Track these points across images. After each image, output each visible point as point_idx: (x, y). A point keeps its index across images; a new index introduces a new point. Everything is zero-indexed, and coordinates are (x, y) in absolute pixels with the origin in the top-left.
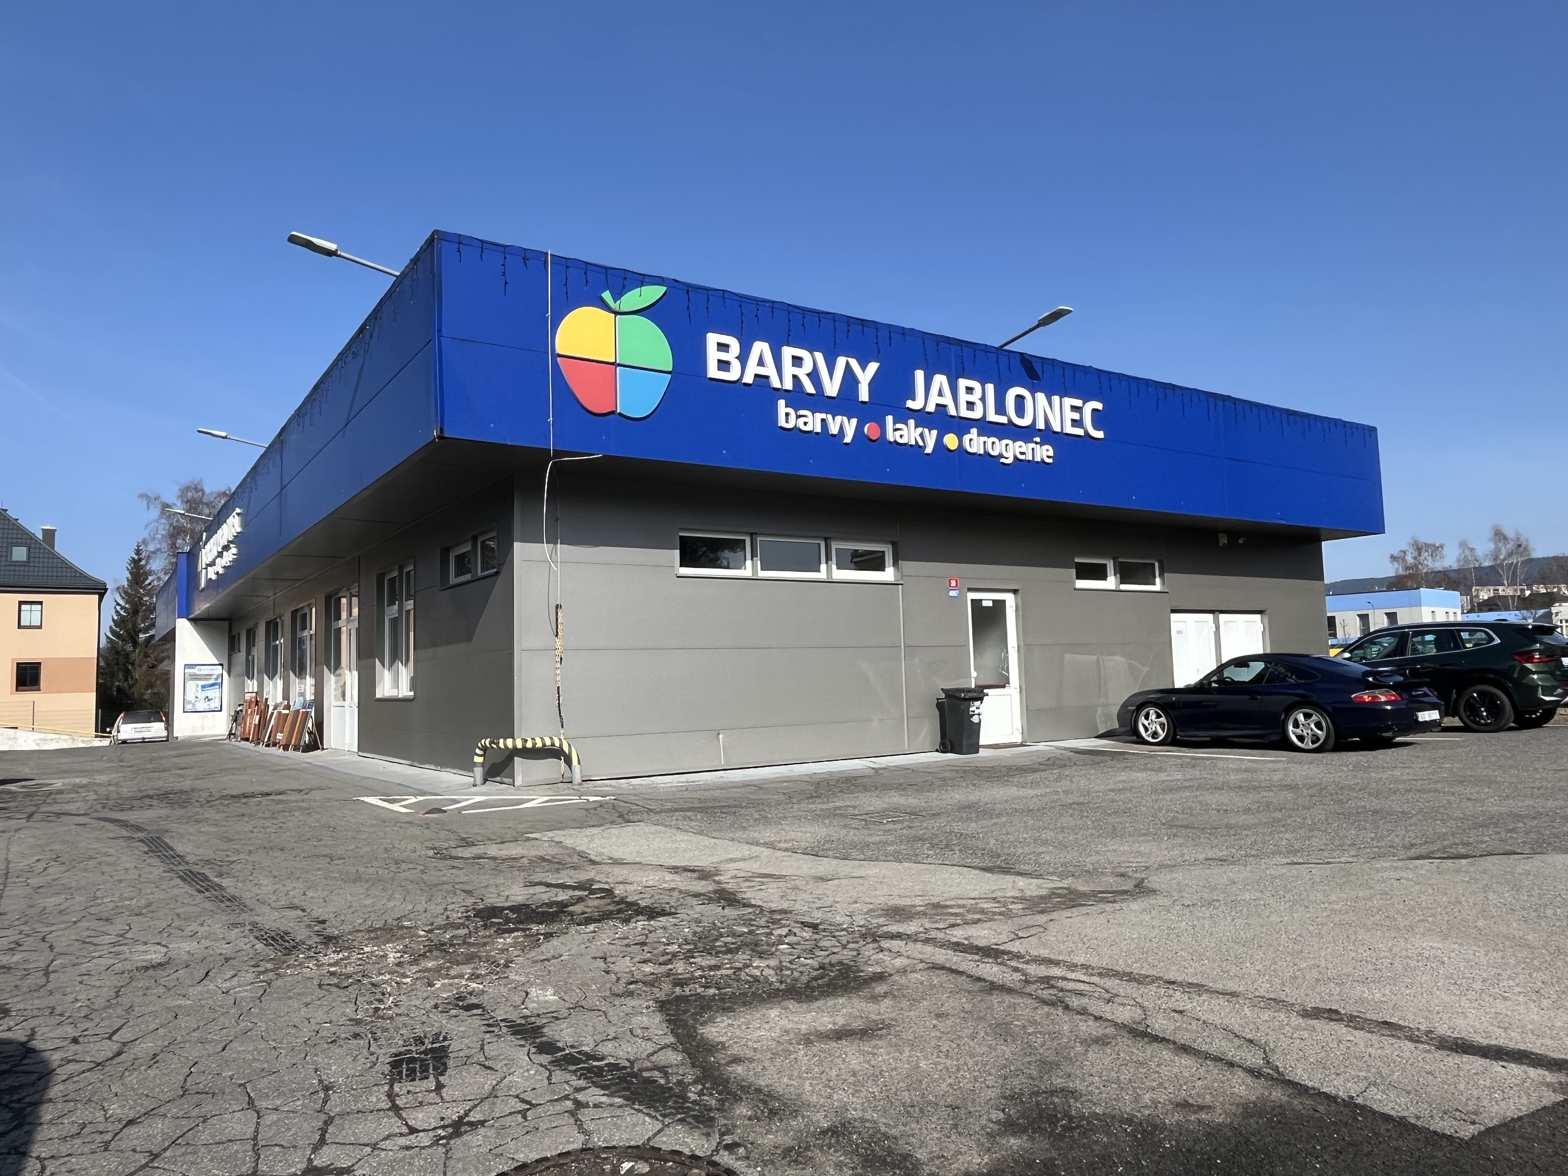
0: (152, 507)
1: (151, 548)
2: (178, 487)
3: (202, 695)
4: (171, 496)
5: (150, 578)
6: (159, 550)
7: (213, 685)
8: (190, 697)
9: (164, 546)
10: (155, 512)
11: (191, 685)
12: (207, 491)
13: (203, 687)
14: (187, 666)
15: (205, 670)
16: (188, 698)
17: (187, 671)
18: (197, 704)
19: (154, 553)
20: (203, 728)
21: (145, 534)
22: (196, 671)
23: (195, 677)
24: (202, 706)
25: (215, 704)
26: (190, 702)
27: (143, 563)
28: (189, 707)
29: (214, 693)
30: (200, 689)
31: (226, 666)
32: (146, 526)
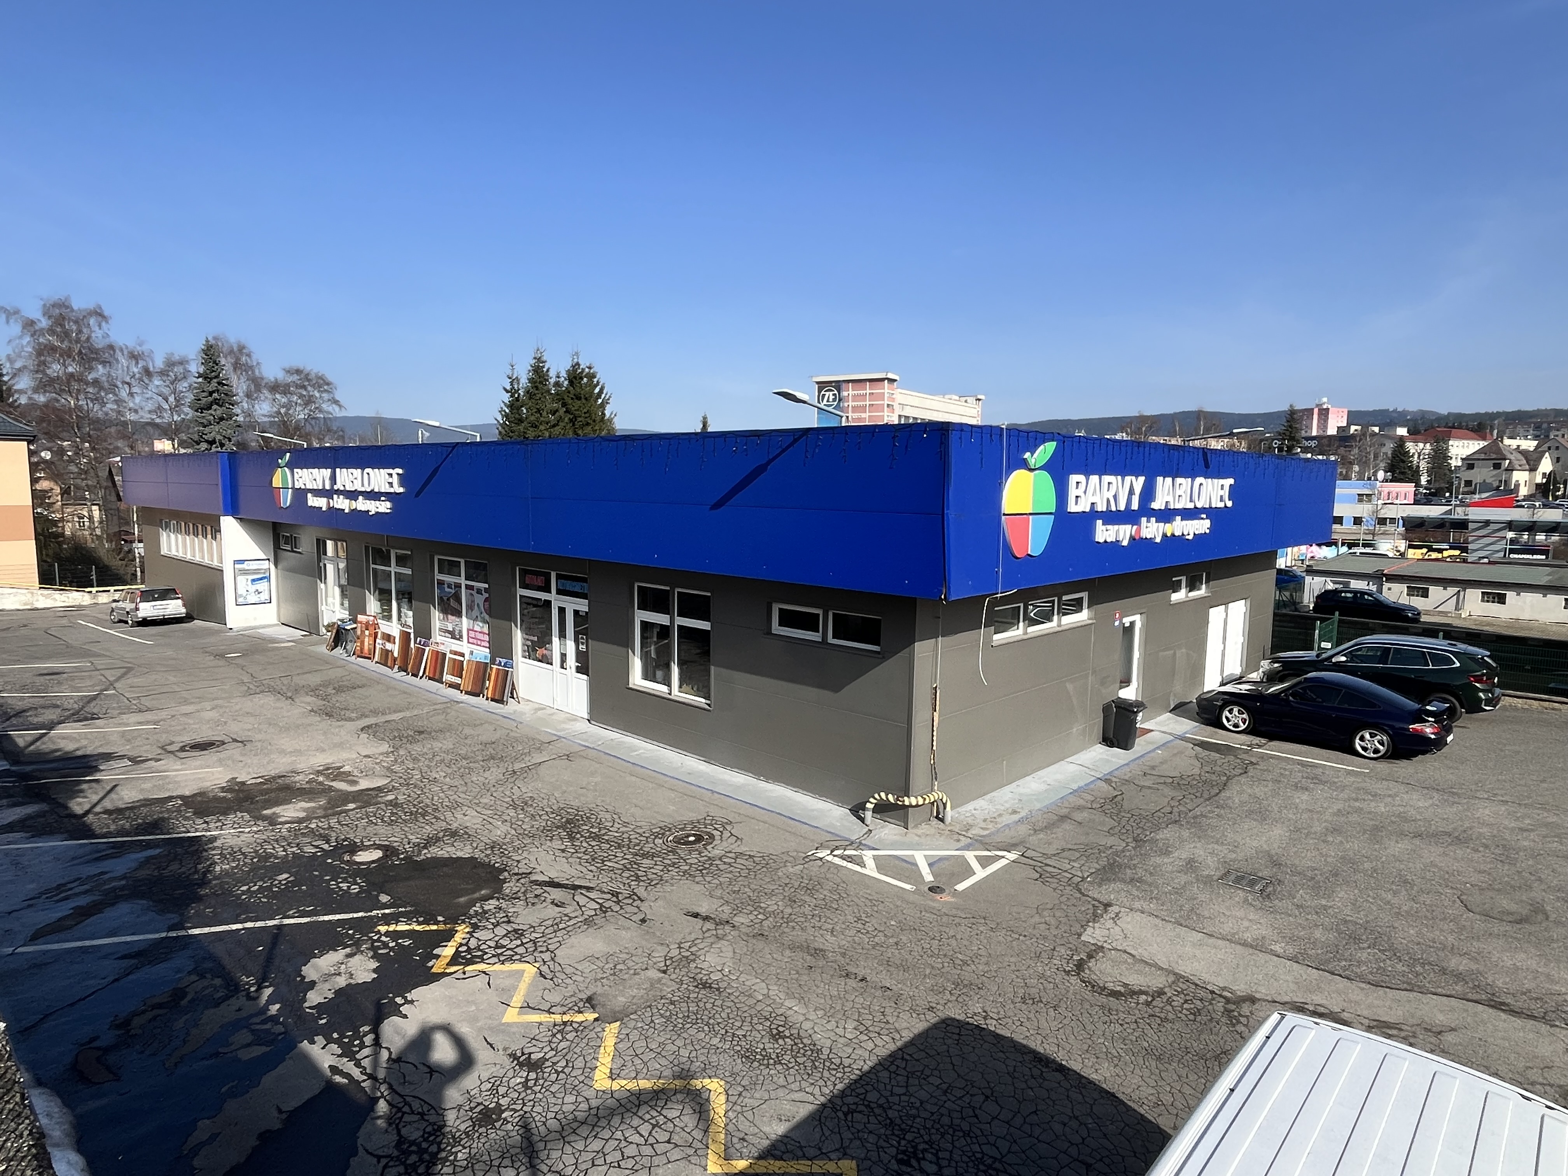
0: (12, 321)
1: (18, 365)
2: (42, 303)
3: (252, 588)
4: (34, 312)
5: (16, 396)
6: (25, 367)
7: (261, 579)
8: (241, 591)
9: (31, 364)
10: (16, 328)
11: (241, 579)
12: (75, 308)
13: (253, 580)
14: (237, 562)
15: (254, 566)
16: (239, 592)
17: (237, 566)
18: (248, 597)
19: (19, 370)
20: (255, 619)
21: (9, 350)
22: (245, 566)
23: (245, 572)
24: (253, 599)
25: (264, 597)
26: (241, 596)
27: (5, 378)
28: (240, 600)
29: (263, 586)
30: (250, 582)
31: (272, 559)
32: (10, 341)
